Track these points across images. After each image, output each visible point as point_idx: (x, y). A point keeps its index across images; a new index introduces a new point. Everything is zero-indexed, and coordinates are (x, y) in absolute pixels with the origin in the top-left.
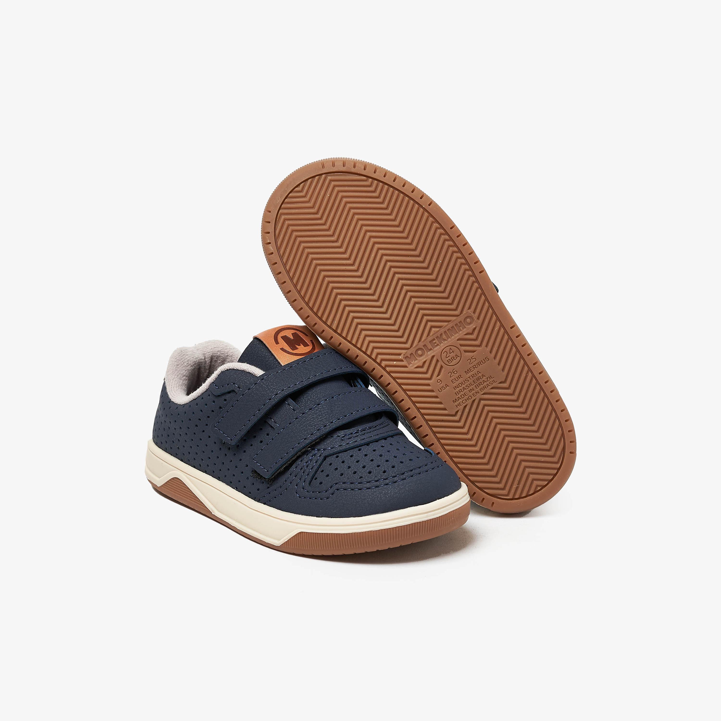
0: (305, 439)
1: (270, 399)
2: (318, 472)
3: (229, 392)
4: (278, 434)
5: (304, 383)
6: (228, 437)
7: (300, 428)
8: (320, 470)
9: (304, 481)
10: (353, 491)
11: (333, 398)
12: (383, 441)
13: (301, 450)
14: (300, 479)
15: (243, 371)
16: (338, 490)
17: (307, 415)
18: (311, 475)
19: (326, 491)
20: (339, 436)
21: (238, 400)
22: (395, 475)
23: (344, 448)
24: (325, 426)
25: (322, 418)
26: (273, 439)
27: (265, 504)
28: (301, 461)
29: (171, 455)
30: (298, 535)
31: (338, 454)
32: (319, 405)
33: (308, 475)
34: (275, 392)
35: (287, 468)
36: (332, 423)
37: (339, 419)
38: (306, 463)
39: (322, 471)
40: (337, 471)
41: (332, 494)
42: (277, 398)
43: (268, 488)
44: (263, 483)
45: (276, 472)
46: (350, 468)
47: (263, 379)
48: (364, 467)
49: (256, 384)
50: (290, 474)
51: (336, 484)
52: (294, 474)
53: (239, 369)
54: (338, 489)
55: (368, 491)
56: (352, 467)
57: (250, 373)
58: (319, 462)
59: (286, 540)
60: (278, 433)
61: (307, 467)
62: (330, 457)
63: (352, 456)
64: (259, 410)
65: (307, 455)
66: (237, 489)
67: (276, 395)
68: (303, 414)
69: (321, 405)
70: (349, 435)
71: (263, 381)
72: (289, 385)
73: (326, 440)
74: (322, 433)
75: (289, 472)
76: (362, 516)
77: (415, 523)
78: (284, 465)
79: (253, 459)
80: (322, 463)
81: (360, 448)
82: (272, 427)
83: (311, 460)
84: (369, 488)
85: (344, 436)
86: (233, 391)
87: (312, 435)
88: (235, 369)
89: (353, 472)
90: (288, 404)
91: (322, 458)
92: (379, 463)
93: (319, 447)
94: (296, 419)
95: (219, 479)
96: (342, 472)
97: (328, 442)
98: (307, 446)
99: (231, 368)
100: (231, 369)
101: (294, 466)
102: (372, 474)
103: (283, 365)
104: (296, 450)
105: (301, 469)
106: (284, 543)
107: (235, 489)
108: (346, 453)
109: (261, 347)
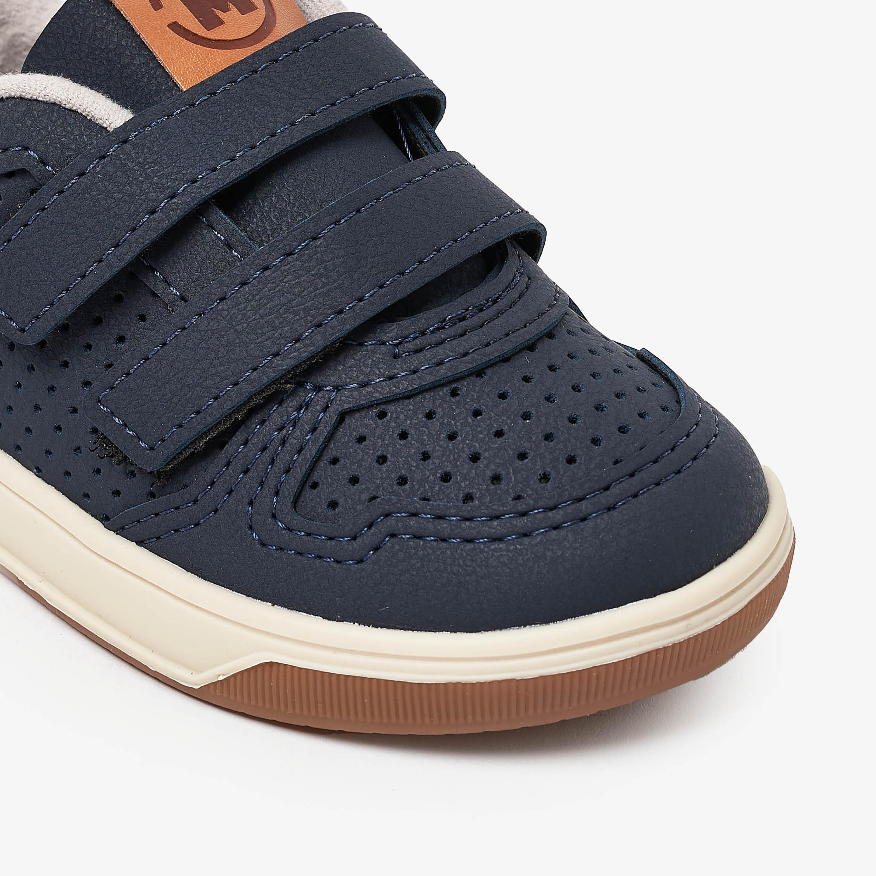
0: (276, 355)
1: (153, 212)
2: (322, 464)
3: (7, 175)
4: (184, 329)
5: (259, 152)
6: (11, 319)
7: (257, 316)
8: (329, 455)
9: (277, 493)
10: (444, 545)
11: (358, 211)
12: (527, 357)
13: (263, 391)
14: (262, 484)
15: (55, 104)
16: (393, 535)
17: (279, 272)
18: (298, 474)
19: (354, 538)
20: (384, 343)
21: (44, 209)
22: (580, 494)
23: (404, 386)
24: (340, 312)
25: (328, 285)
26: (164, 344)
27: (140, 543)
28: (263, 422)
30: (263, 670)
31: (383, 407)
32: (315, 238)
33: (287, 471)
34: (168, 187)
35: (217, 446)
36: (360, 300)
37: (381, 287)
38: (280, 429)
39: (335, 461)
40: (384, 467)
41: (376, 549)
42: (177, 209)
43: (152, 495)
44: (133, 477)
45: (181, 453)
46: (429, 457)
47: (125, 142)
48: (475, 458)
49: (103, 157)
50: (225, 461)
51: (387, 516)
52: (238, 465)
53: (40, 99)
54: (396, 533)
55: (495, 550)
56: (438, 457)
57: (76, 112)
58: (323, 431)
59: (221, 678)
60: (180, 325)
61: (283, 443)
62: (357, 415)
63: (430, 416)
64: (117, 246)
65: (281, 403)
66: (39, 472)
67: (173, 197)
68: (266, 268)
69: (321, 240)
70: (415, 338)
71: (127, 146)
72: (212, 163)
73: (341, 358)
74: (332, 334)
75: (223, 456)
77: (649, 653)
78: (206, 433)
79: (99, 401)
80: (332, 434)
81: (454, 385)
83: (295, 422)
84: (500, 539)
85: (400, 343)
86: (23, 172)
87: (297, 341)
88: (29, 96)
89: (439, 475)
90: (208, 226)
91: (331, 416)
92: (526, 446)
93: (319, 379)
94: (244, 284)
96: (403, 472)
97: (350, 364)
98: (281, 378)
100: (14, 98)
101: (238, 438)
102: (503, 485)
103: (185, 90)
104: (247, 389)
105: (264, 449)
106: (214, 684)
107: (32, 471)
108: (410, 405)
109: (102, 17)
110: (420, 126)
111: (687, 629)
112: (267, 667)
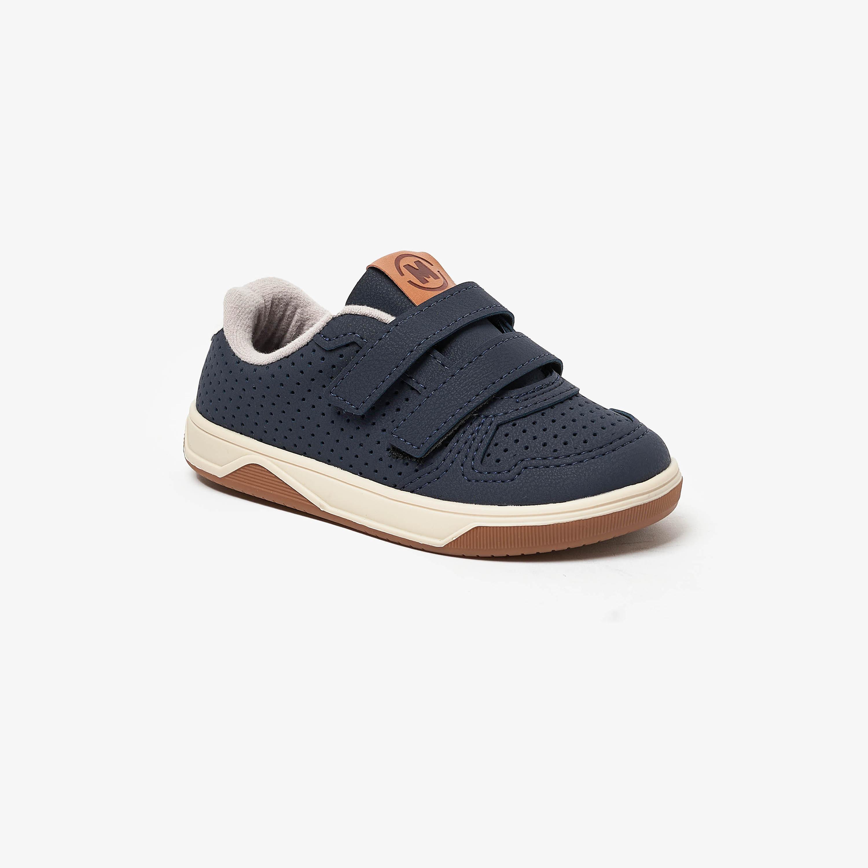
0: (469, 402)
1: (412, 352)
2: (491, 446)
3: (347, 345)
4: (428, 397)
5: (452, 327)
6: (352, 405)
7: (460, 387)
8: (493, 443)
9: (473, 459)
10: (548, 469)
11: (496, 345)
12: (570, 402)
13: (465, 417)
14: (466, 457)
15: (364, 316)
16: (526, 468)
17: (467, 370)
18: (482, 450)
19: (509, 471)
20: (512, 397)
21: (365, 355)
22: (601, 445)
23: (523, 412)
24: (494, 383)
25: (488, 373)
26: (420, 405)
27: (412, 492)
28: (464, 432)
29: (241, 434)
30: (473, 531)
31: (514, 422)
32: (480, 356)
33: (477, 450)
34: (417, 341)
35: (445, 444)
36: (501, 378)
37: (509, 373)
38: (472, 434)
39: (496, 445)
40: (518, 444)
41: (519, 474)
42: (422, 349)
43: (417, 471)
44: (407, 464)
45: (431, 448)
46: (536, 438)
47: (397, 325)
48: (555, 436)
49: (389, 332)
50: (449, 450)
51: (522, 460)
52: (455, 450)
53: (358, 314)
54: (526, 467)
55: (569, 468)
56: (540, 438)
57: (373, 318)
58: (491, 433)
59: (454, 539)
60: (427, 396)
61: (474, 440)
62: (504, 426)
63: (534, 423)
64: (397, 367)
65: (471, 424)
66: (361, 475)
67: (419, 345)
68: (462, 369)
69: (483, 356)
70: (524, 395)
71: (398, 327)
72: (433, 332)
73: (495, 404)
74: (491, 392)
75: (448, 448)
76: (566, 502)
77: (635, 507)
78: (443, 437)
79: (392, 434)
80: (494, 434)
81: (543, 412)
82: (413, 389)
83: (478, 431)
84: (571, 464)
85: (518, 397)
86: (353, 343)
87: (477, 396)
88: (353, 313)
89: (541, 444)
90: (433, 358)
91: (493, 426)
92: (576, 431)
93: (486, 413)
94: (453, 376)
95: (329, 462)
96: (526, 444)
97: (499, 406)
98: (472, 411)
99: (347, 312)
100: (347, 314)
101: (454, 440)
102: (569, 445)
103: (417, 305)
104: (458, 417)
105: (466, 443)
106: (451, 543)
107: (357, 475)
108: (526, 420)
109: (379, 280)
110: (508, 328)
111: (649, 497)
112: (475, 529)
